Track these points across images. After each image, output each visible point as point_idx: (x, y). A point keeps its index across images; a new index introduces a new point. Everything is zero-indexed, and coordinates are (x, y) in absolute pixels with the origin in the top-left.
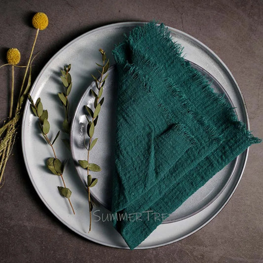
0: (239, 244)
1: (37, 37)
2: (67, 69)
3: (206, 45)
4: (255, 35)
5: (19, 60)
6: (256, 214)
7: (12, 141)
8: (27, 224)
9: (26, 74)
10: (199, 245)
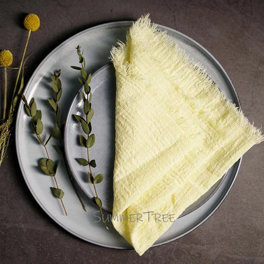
0: (236, 242)
1: (29, 38)
2: (57, 74)
3: (199, 43)
4: (248, 32)
5: (11, 62)
6: (252, 211)
7: (6, 144)
8: (23, 226)
9: (18, 76)
10: (196, 244)
